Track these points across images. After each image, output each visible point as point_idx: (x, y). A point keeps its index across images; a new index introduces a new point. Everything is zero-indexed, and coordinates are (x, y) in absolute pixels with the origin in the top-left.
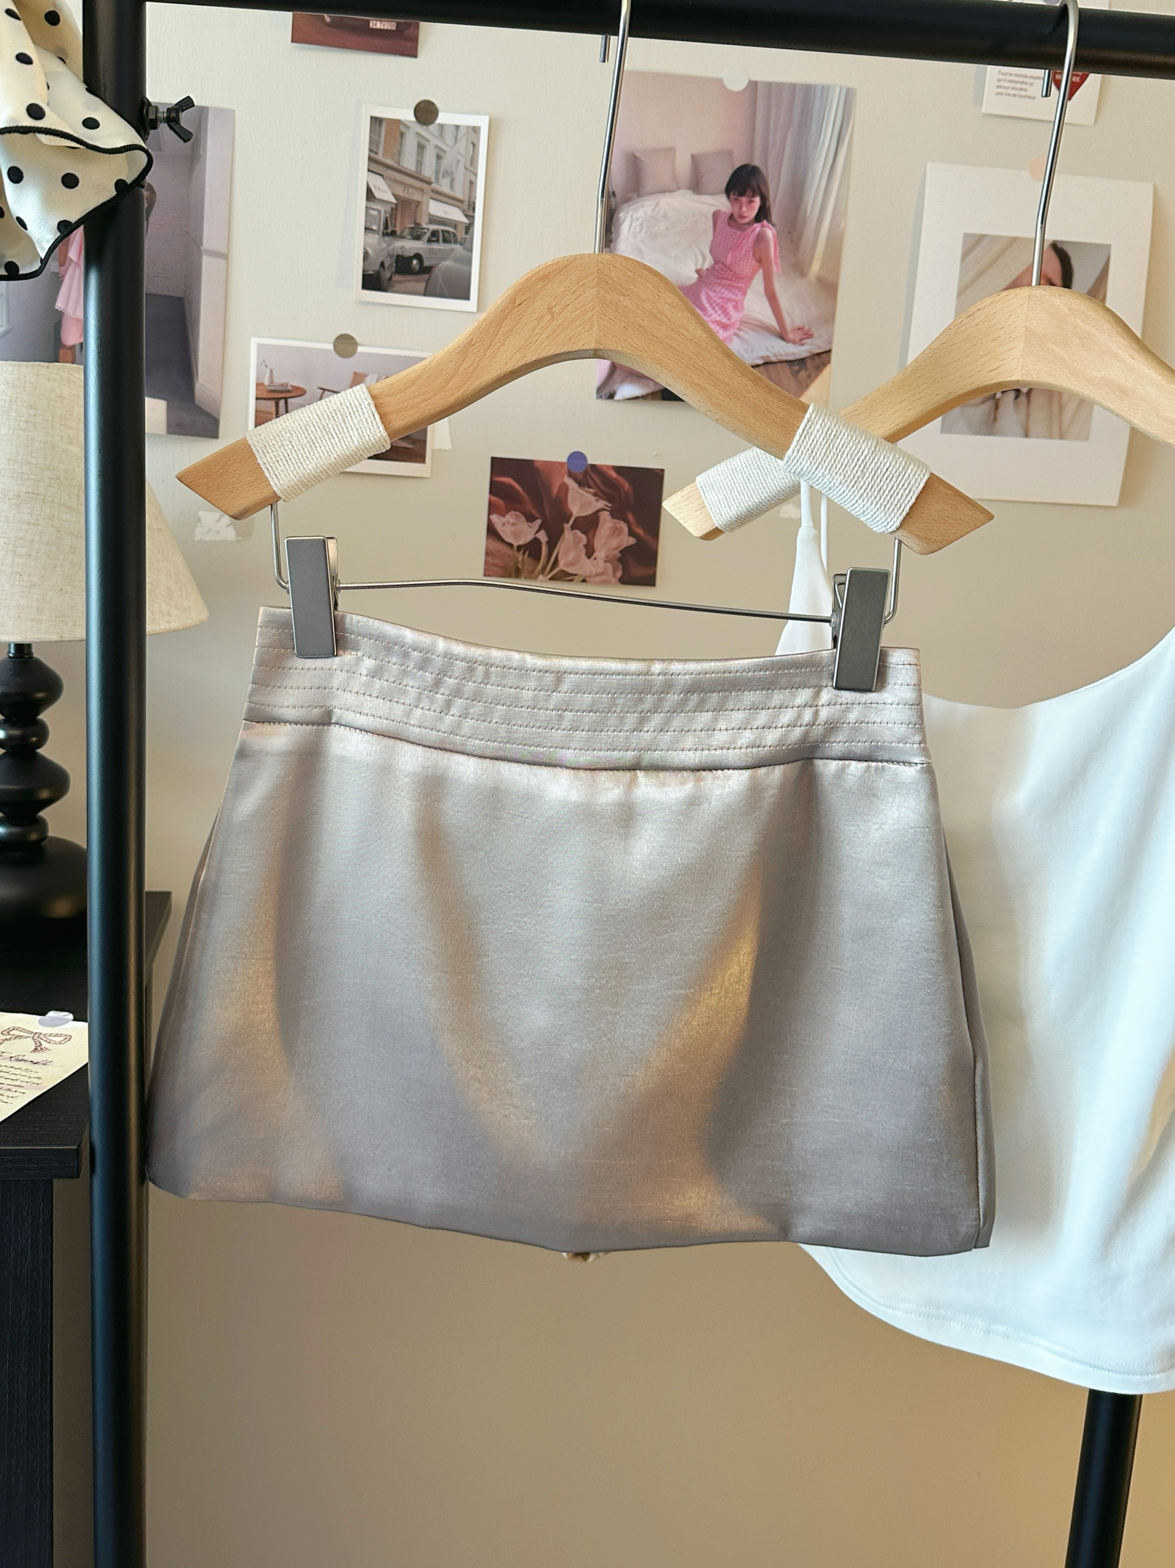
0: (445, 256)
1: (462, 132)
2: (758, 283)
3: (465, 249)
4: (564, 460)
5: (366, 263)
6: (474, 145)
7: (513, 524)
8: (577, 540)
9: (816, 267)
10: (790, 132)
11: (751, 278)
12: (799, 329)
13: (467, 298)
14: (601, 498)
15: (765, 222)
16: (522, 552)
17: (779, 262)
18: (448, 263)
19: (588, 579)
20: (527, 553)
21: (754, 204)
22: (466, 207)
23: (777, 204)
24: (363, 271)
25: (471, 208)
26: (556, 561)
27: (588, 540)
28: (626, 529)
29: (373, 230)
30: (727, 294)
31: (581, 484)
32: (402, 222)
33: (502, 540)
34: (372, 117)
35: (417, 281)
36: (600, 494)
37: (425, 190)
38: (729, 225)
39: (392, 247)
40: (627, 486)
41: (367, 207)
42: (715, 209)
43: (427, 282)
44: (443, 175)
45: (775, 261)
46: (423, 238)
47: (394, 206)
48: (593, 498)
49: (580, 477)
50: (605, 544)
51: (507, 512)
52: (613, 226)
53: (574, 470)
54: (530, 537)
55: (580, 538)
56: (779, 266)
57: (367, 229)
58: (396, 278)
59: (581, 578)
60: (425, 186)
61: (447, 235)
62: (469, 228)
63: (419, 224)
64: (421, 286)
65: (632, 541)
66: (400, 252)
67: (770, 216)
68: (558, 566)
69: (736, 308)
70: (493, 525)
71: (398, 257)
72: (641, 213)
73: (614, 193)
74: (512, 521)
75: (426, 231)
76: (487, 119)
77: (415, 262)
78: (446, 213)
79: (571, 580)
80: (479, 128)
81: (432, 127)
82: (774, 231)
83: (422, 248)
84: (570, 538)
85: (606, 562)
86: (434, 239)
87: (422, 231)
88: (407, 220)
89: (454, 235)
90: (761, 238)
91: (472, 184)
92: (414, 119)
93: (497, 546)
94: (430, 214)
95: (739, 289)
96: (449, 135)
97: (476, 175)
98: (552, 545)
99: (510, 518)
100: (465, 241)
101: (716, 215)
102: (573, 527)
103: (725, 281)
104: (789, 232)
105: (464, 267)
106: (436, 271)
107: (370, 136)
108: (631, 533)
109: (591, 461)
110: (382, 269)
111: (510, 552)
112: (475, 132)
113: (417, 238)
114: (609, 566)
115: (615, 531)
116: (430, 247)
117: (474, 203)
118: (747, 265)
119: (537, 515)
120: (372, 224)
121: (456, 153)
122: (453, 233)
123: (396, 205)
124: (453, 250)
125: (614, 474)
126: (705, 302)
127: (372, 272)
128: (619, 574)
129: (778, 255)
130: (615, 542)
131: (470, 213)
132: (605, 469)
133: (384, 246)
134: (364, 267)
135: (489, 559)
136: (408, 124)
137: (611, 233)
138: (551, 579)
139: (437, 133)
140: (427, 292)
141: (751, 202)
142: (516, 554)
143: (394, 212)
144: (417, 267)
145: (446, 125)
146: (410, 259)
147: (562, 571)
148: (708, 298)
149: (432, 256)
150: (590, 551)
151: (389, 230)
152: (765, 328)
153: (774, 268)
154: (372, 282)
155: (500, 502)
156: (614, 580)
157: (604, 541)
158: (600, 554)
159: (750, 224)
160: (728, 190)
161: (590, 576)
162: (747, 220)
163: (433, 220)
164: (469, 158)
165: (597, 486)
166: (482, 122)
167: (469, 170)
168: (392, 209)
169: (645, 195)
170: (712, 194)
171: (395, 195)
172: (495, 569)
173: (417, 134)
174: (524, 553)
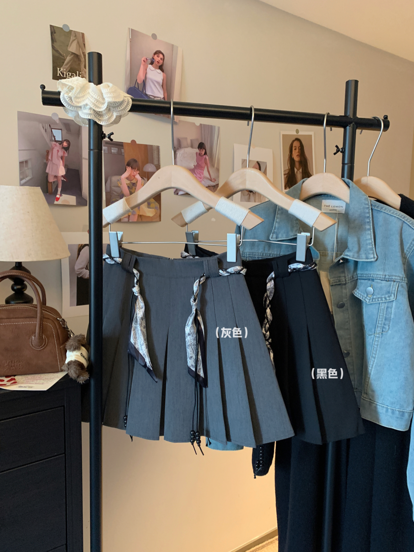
2: (206, 169)
9: (216, 166)
10: (209, 135)
11: (204, 168)
12: (214, 179)
15: (206, 155)
30: (200, 171)
38: (199, 155)
52: (176, 154)
69: (202, 174)
72: (181, 152)
73: (175, 147)
82: (208, 157)
90: (206, 158)
95: (202, 170)
101: (196, 153)
103: (200, 168)
118: (204, 165)
126: (196, 172)
129: (209, 162)
141: (203, 151)
148: (197, 171)
152: (207, 178)
153: (209, 165)
159: (203, 155)
160: (198, 148)
162: (202, 155)
169: (182, 148)
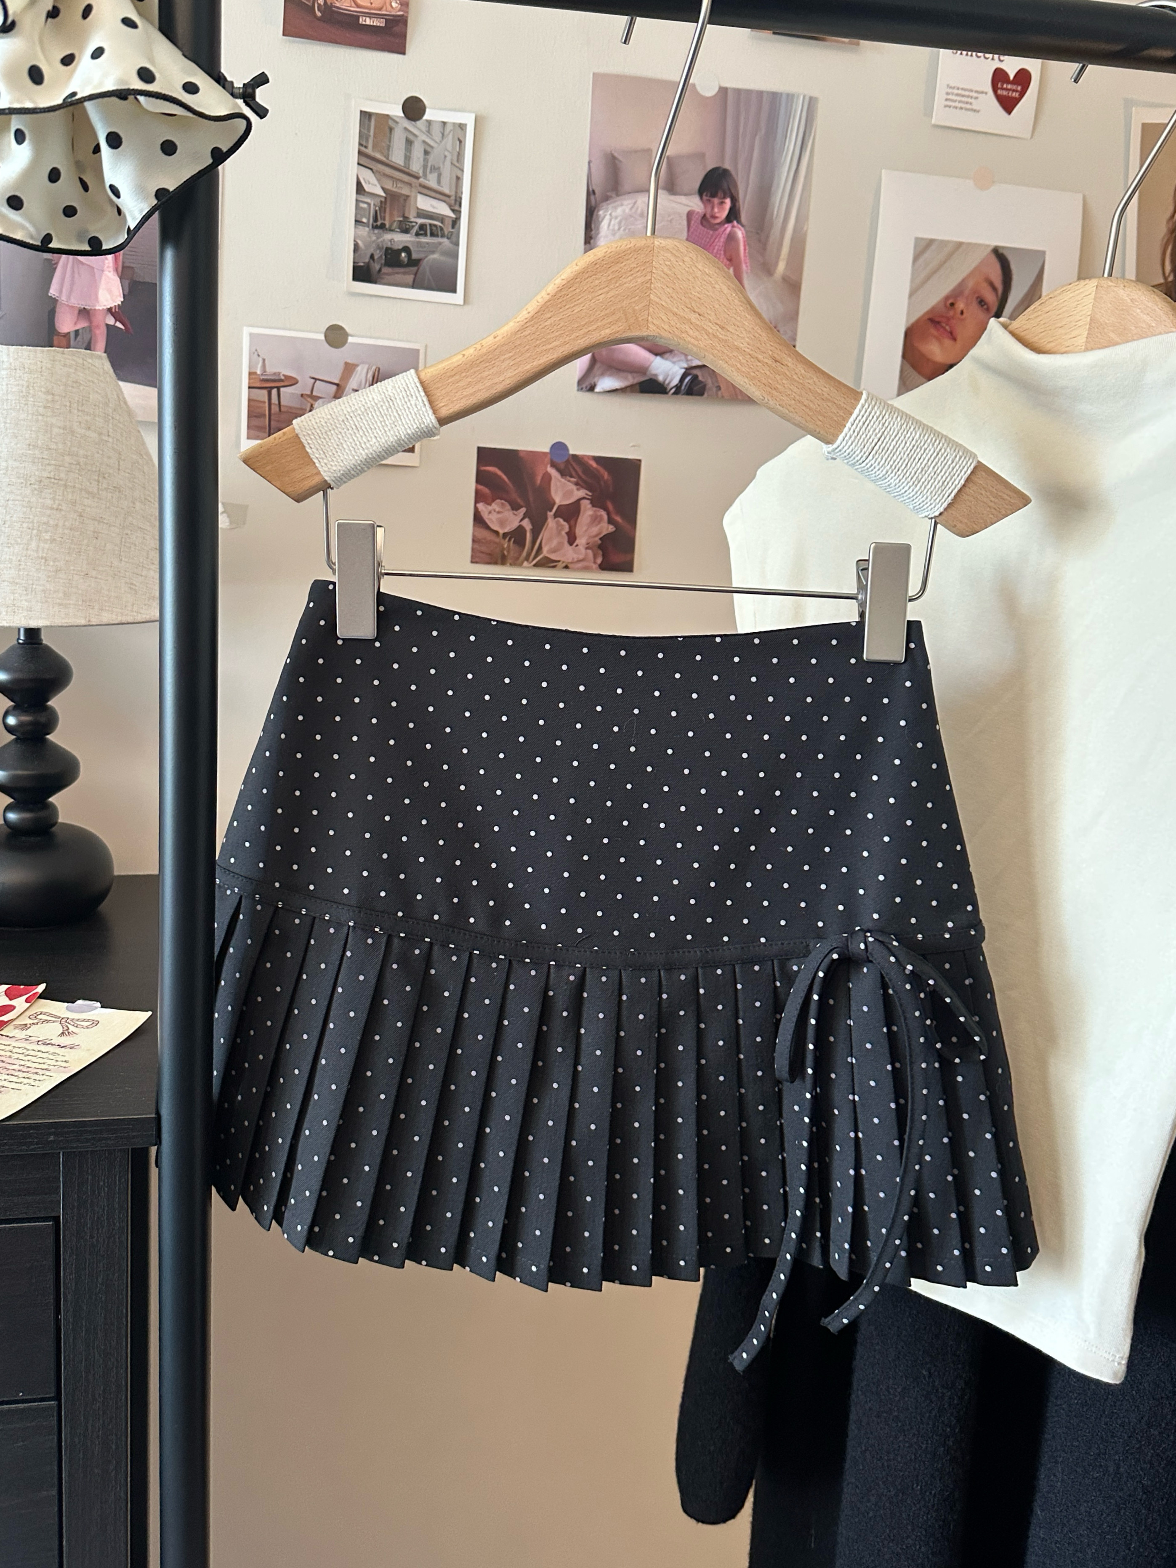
0: (433, 249)
1: (449, 128)
3: (452, 243)
4: (546, 449)
5: (356, 255)
6: (460, 142)
7: (499, 512)
8: (560, 528)
9: (781, 267)
10: (757, 137)
13: (454, 290)
14: (582, 487)
15: (735, 223)
16: (508, 538)
17: (748, 261)
18: (435, 256)
19: (570, 565)
20: (513, 540)
21: (725, 205)
22: (453, 202)
23: (746, 206)
24: (354, 263)
25: (458, 203)
26: (540, 548)
27: (570, 527)
28: (605, 517)
29: (363, 223)
31: (563, 473)
32: (391, 215)
33: (487, 527)
34: (361, 112)
35: (404, 273)
36: (580, 482)
37: (413, 185)
38: (702, 224)
39: (381, 239)
40: (606, 475)
41: (357, 200)
42: (689, 209)
43: (416, 274)
44: (431, 169)
45: (745, 260)
46: (411, 232)
47: (383, 200)
48: (574, 487)
49: (562, 466)
50: (586, 531)
51: (493, 501)
52: (593, 222)
53: (558, 460)
54: (515, 525)
55: (562, 525)
56: (748, 264)
57: (357, 222)
58: (386, 270)
59: (564, 565)
60: (413, 180)
61: (434, 228)
62: (455, 222)
63: (407, 218)
64: (410, 278)
65: (611, 528)
66: (389, 245)
67: (740, 217)
68: (542, 553)
70: (479, 512)
71: (387, 249)
72: (619, 210)
73: (594, 192)
74: (497, 509)
75: (414, 224)
76: (473, 116)
77: (403, 255)
78: (434, 207)
79: (554, 567)
80: (466, 125)
81: (419, 123)
82: (744, 232)
83: (410, 241)
84: (553, 525)
85: (587, 548)
86: (422, 232)
87: (411, 224)
88: (395, 213)
89: (442, 229)
90: (731, 237)
91: (458, 179)
92: (402, 115)
93: (483, 534)
94: (418, 208)
96: (436, 130)
97: (463, 171)
98: (536, 532)
99: (495, 506)
100: (451, 235)
101: (690, 215)
102: (556, 516)
104: (758, 233)
105: (449, 260)
106: (424, 263)
107: (360, 130)
108: (610, 521)
109: (572, 452)
110: (372, 261)
111: (497, 540)
112: (462, 129)
113: (406, 231)
114: (590, 552)
115: (595, 519)
116: (418, 240)
117: (461, 198)
119: (522, 503)
120: (362, 217)
121: (443, 148)
122: (440, 227)
123: (386, 198)
124: (440, 243)
125: (594, 464)
127: (362, 264)
128: (599, 561)
129: (747, 254)
130: (595, 530)
131: (457, 208)
132: (586, 459)
133: (374, 238)
134: (354, 258)
135: (476, 546)
136: (395, 118)
137: (591, 230)
138: (535, 565)
139: (424, 129)
140: (416, 285)
141: (722, 203)
142: (502, 541)
143: (383, 205)
144: (406, 260)
145: (433, 121)
146: (399, 252)
147: (546, 558)
149: (421, 249)
150: (572, 539)
151: (379, 223)
153: (744, 266)
154: (362, 274)
155: (486, 490)
156: (595, 566)
157: (585, 528)
158: (581, 541)
159: (721, 224)
160: (701, 192)
161: (572, 563)
162: (718, 221)
163: (421, 214)
164: (456, 154)
165: (580, 477)
166: (469, 120)
167: (455, 165)
168: (381, 202)
169: (624, 194)
170: (685, 195)
171: (383, 189)
172: (481, 555)
173: (406, 129)
174: (509, 540)
